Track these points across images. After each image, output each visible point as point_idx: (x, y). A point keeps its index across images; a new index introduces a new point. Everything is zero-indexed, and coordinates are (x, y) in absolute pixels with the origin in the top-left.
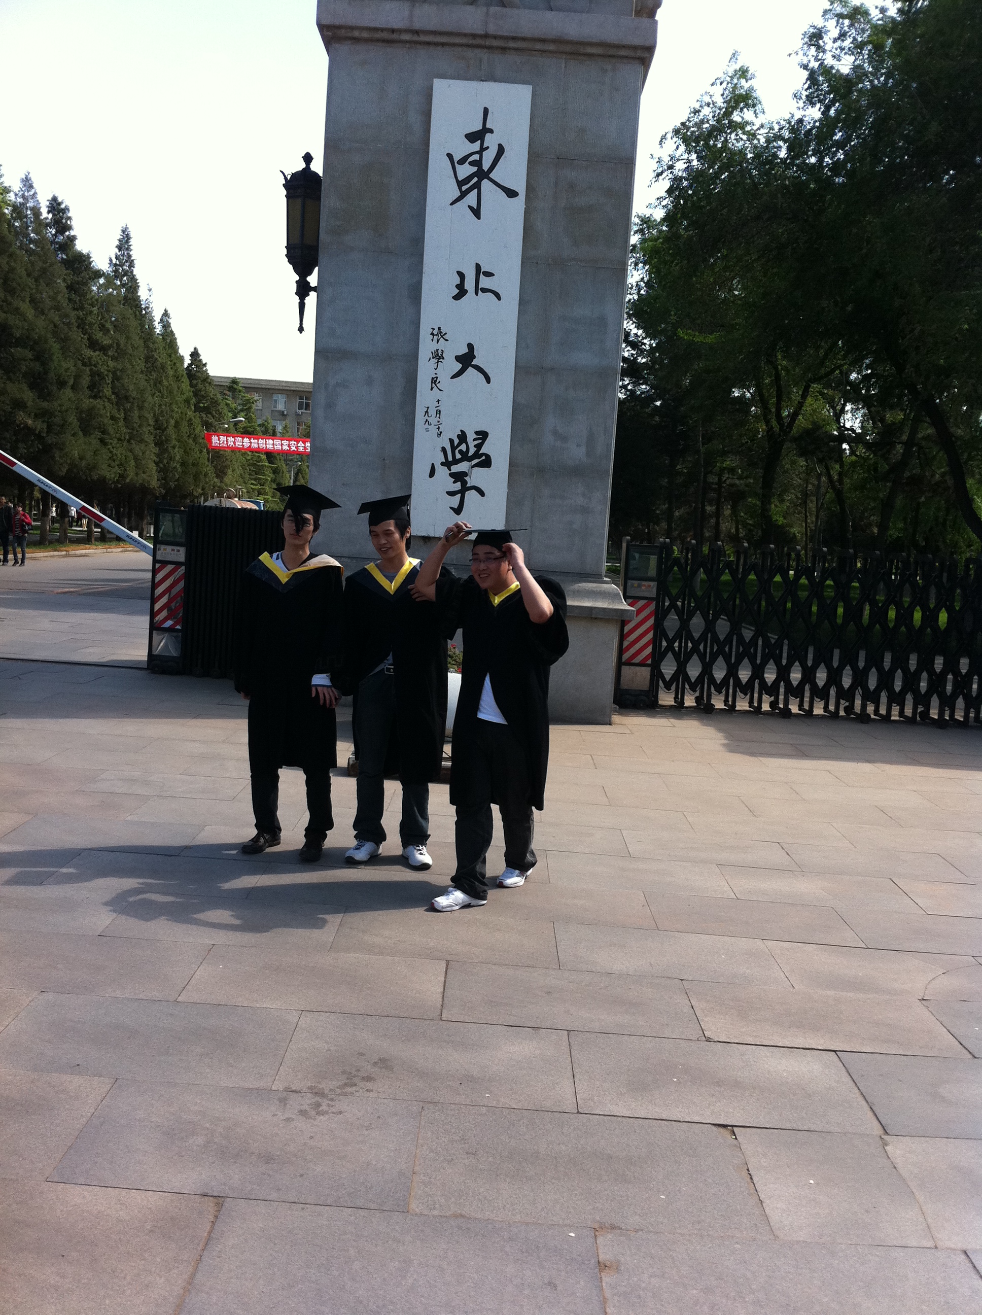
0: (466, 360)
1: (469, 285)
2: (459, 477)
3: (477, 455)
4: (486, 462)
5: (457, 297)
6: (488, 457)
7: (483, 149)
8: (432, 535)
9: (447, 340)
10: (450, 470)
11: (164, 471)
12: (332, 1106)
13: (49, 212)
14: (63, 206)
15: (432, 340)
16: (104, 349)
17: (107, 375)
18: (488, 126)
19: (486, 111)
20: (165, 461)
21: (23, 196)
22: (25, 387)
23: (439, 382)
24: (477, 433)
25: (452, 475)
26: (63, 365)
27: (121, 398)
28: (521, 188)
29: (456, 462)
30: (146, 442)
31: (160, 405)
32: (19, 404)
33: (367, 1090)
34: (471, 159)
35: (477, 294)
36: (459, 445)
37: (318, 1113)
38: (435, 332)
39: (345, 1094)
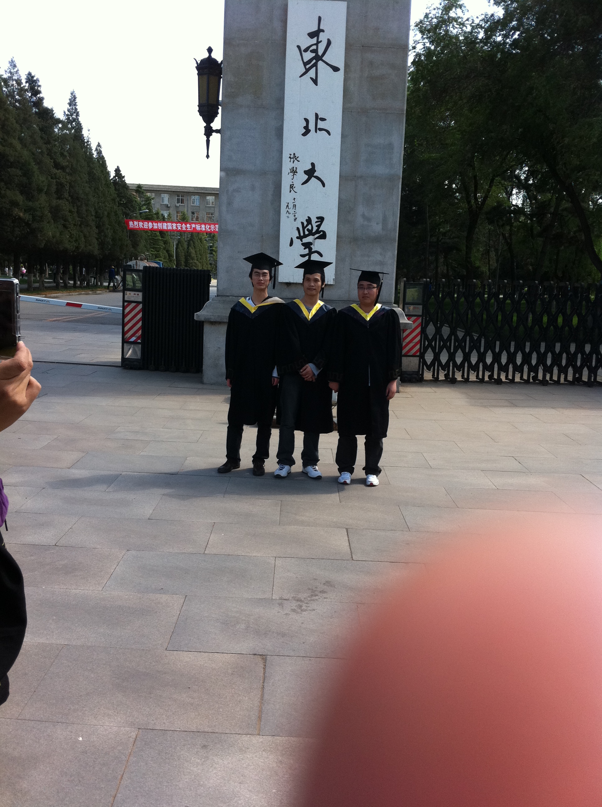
0: (310, 173)
1: (312, 126)
2: (307, 245)
3: (318, 232)
4: (323, 236)
5: (304, 134)
6: (324, 232)
7: (318, 42)
8: (292, 282)
9: (299, 161)
10: (302, 241)
11: (102, 244)
12: (309, 607)
13: (26, 82)
14: (35, 79)
15: (290, 161)
16: (63, 168)
17: (66, 185)
18: (321, 28)
19: (320, 19)
20: (102, 238)
21: (11, 72)
22: (18, 193)
23: (295, 187)
24: (318, 218)
25: (303, 244)
26: (40, 179)
27: (75, 199)
28: (341, 65)
29: (305, 236)
30: (91, 226)
31: (98, 203)
32: (14, 204)
33: (325, 598)
34: (311, 48)
35: (316, 132)
36: (307, 226)
37: (302, 610)
38: (292, 156)
39: (313, 600)
